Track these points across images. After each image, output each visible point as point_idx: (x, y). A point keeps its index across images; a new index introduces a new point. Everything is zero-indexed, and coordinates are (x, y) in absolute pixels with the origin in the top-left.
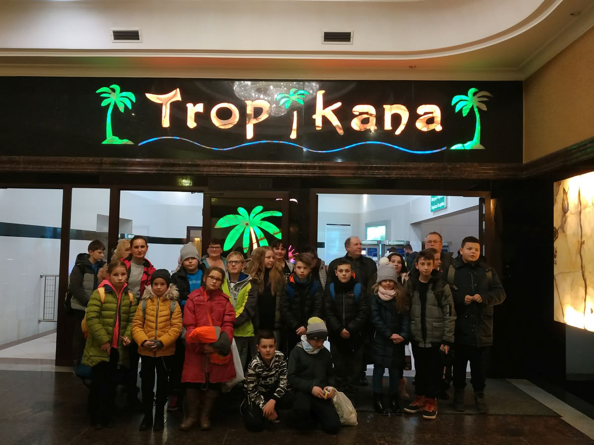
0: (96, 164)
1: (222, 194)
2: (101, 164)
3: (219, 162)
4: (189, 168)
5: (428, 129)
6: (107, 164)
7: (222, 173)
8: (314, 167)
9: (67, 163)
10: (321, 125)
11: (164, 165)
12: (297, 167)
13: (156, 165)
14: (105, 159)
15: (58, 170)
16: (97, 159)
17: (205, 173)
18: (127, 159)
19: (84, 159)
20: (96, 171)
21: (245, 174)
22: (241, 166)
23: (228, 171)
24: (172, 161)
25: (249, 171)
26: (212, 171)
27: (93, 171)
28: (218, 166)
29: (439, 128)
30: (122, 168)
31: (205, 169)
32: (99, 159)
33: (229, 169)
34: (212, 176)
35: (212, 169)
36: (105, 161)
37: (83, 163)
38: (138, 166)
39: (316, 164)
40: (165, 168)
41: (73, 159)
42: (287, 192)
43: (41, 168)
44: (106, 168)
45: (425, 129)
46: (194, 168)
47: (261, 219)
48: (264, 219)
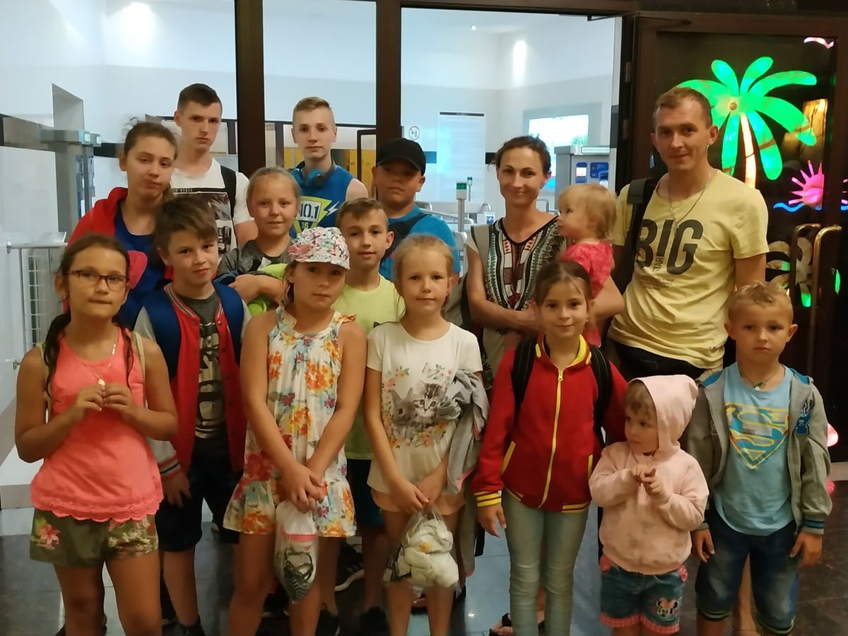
47: (767, 92)
48: (776, 93)
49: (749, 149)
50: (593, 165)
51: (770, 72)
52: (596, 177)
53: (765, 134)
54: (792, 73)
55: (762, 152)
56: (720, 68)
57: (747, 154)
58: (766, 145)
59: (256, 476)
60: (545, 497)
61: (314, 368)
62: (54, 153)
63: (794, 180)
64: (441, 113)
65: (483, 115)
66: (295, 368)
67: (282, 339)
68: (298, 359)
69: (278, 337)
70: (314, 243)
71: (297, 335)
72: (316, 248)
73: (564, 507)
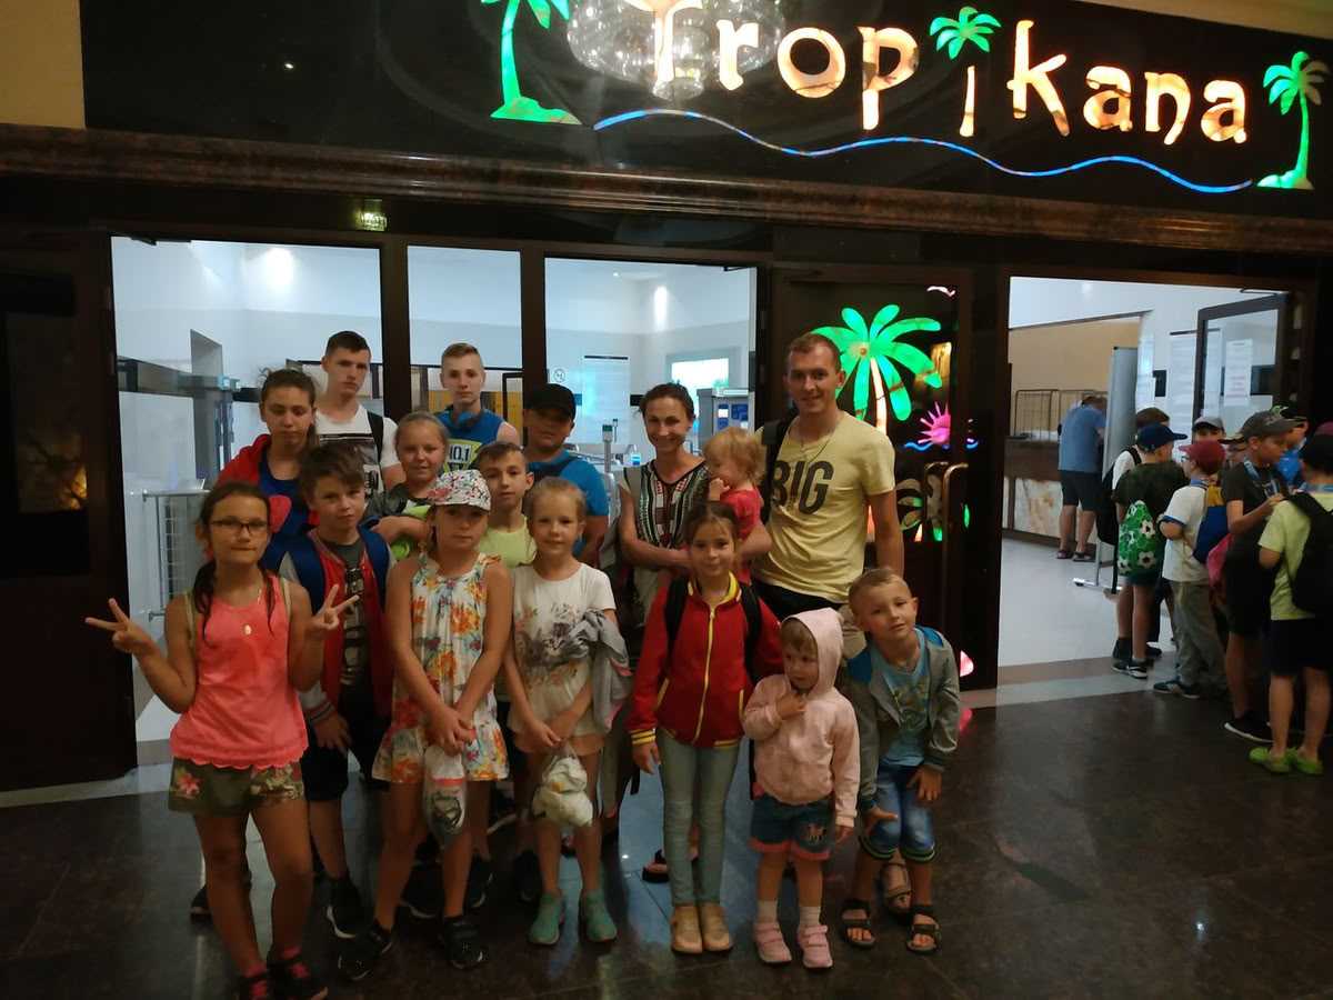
0: (481, 175)
1: (817, 273)
3: (804, 188)
5: (1223, 136)
6: (513, 180)
10: (1024, 108)
16: (484, 163)
20: (482, 197)
21: (863, 220)
22: (852, 201)
23: (822, 213)
25: (872, 215)
27: (473, 196)
28: (800, 198)
29: (1240, 136)
31: (769, 205)
32: (488, 161)
33: (826, 208)
34: (787, 224)
36: (508, 170)
44: (511, 191)
45: (1216, 137)
46: (741, 203)
47: (894, 337)
48: (902, 339)
49: (879, 392)
50: (733, 406)
51: (896, 320)
52: (738, 418)
53: (893, 376)
54: (917, 319)
55: (892, 395)
56: (851, 316)
57: (878, 397)
58: (895, 388)
59: (404, 725)
60: (698, 733)
61: (459, 611)
62: (191, 399)
63: (923, 420)
64: (586, 357)
65: (626, 358)
66: (439, 612)
67: (425, 584)
68: (443, 602)
69: (421, 582)
70: (452, 485)
71: (440, 579)
72: (454, 490)
73: (717, 743)
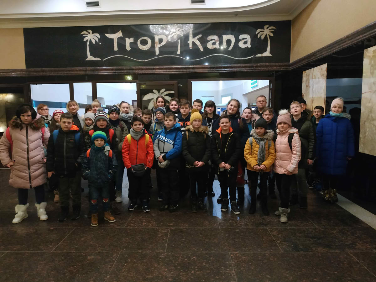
0: (84, 70)
1: (145, 83)
2: (86, 70)
3: (143, 67)
4: (129, 71)
5: (245, 46)
6: (89, 70)
7: (145, 73)
8: (189, 68)
9: (70, 71)
11: (116, 70)
12: (181, 68)
13: (113, 70)
14: (88, 68)
15: (66, 74)
16: (84, 68)
17: (136, 73)
18: (98, 68)
19: (77, 68)
20: (84, 74)
21: (156, 73)
22: (154, 69)
23: (147, 72)
24: (120, 67)
25: (158, 71)
26: (140, 72)
27: (83, 74)
28: (142, 69)
29: (250, 46)
30: (96, 72)
31: (136, 71)
32: (85, 68)
33: (148, 71)
34: (140, 74)
35: (140, 71)
36: (88, 69)
37: (78, 70)
38: (104, 71)
39: (190, 67)
40: (117, 72)
41: (73, 68)
42: (176, 81)
43: (57, 74)
44: (89, 73)
45: (243, 47)
46: (131, 71)
48: (167, 95)
51: (165, 91)
54: (169, 91)
56: (155, 91)
